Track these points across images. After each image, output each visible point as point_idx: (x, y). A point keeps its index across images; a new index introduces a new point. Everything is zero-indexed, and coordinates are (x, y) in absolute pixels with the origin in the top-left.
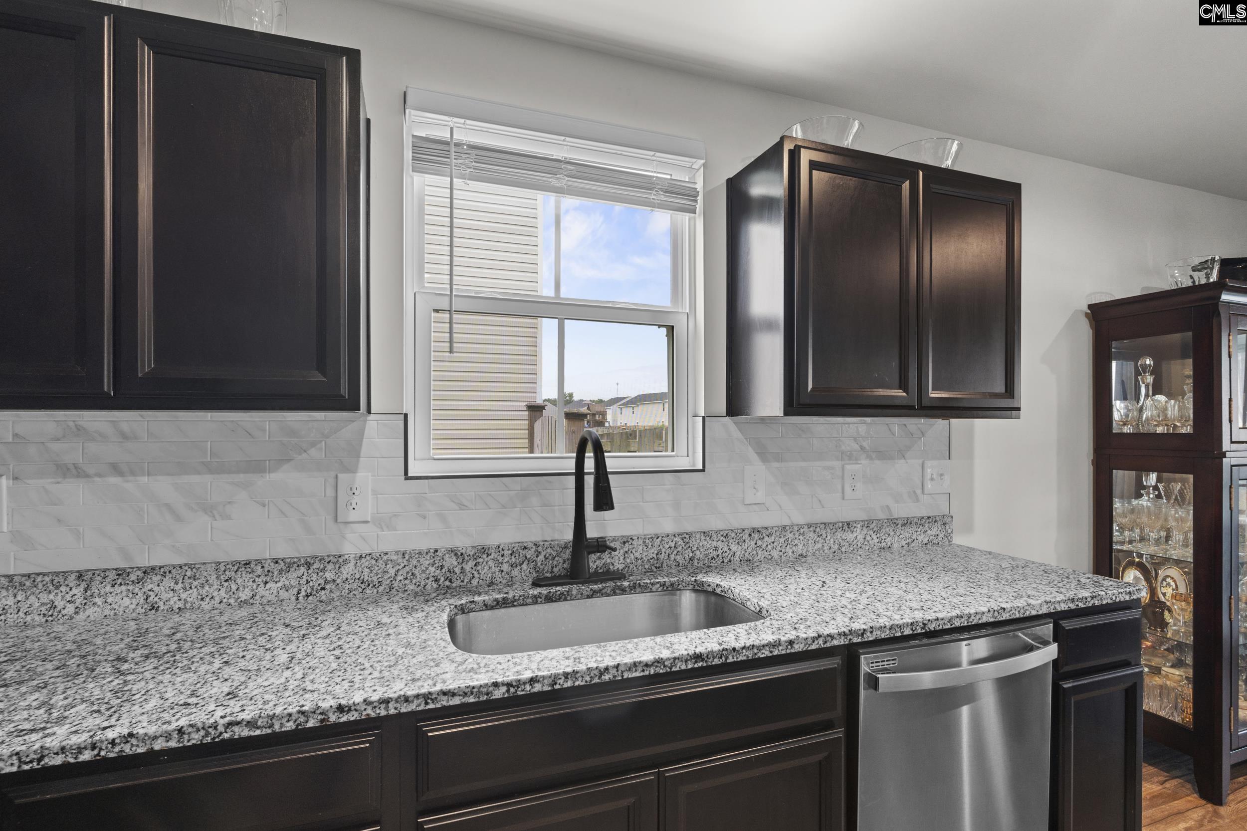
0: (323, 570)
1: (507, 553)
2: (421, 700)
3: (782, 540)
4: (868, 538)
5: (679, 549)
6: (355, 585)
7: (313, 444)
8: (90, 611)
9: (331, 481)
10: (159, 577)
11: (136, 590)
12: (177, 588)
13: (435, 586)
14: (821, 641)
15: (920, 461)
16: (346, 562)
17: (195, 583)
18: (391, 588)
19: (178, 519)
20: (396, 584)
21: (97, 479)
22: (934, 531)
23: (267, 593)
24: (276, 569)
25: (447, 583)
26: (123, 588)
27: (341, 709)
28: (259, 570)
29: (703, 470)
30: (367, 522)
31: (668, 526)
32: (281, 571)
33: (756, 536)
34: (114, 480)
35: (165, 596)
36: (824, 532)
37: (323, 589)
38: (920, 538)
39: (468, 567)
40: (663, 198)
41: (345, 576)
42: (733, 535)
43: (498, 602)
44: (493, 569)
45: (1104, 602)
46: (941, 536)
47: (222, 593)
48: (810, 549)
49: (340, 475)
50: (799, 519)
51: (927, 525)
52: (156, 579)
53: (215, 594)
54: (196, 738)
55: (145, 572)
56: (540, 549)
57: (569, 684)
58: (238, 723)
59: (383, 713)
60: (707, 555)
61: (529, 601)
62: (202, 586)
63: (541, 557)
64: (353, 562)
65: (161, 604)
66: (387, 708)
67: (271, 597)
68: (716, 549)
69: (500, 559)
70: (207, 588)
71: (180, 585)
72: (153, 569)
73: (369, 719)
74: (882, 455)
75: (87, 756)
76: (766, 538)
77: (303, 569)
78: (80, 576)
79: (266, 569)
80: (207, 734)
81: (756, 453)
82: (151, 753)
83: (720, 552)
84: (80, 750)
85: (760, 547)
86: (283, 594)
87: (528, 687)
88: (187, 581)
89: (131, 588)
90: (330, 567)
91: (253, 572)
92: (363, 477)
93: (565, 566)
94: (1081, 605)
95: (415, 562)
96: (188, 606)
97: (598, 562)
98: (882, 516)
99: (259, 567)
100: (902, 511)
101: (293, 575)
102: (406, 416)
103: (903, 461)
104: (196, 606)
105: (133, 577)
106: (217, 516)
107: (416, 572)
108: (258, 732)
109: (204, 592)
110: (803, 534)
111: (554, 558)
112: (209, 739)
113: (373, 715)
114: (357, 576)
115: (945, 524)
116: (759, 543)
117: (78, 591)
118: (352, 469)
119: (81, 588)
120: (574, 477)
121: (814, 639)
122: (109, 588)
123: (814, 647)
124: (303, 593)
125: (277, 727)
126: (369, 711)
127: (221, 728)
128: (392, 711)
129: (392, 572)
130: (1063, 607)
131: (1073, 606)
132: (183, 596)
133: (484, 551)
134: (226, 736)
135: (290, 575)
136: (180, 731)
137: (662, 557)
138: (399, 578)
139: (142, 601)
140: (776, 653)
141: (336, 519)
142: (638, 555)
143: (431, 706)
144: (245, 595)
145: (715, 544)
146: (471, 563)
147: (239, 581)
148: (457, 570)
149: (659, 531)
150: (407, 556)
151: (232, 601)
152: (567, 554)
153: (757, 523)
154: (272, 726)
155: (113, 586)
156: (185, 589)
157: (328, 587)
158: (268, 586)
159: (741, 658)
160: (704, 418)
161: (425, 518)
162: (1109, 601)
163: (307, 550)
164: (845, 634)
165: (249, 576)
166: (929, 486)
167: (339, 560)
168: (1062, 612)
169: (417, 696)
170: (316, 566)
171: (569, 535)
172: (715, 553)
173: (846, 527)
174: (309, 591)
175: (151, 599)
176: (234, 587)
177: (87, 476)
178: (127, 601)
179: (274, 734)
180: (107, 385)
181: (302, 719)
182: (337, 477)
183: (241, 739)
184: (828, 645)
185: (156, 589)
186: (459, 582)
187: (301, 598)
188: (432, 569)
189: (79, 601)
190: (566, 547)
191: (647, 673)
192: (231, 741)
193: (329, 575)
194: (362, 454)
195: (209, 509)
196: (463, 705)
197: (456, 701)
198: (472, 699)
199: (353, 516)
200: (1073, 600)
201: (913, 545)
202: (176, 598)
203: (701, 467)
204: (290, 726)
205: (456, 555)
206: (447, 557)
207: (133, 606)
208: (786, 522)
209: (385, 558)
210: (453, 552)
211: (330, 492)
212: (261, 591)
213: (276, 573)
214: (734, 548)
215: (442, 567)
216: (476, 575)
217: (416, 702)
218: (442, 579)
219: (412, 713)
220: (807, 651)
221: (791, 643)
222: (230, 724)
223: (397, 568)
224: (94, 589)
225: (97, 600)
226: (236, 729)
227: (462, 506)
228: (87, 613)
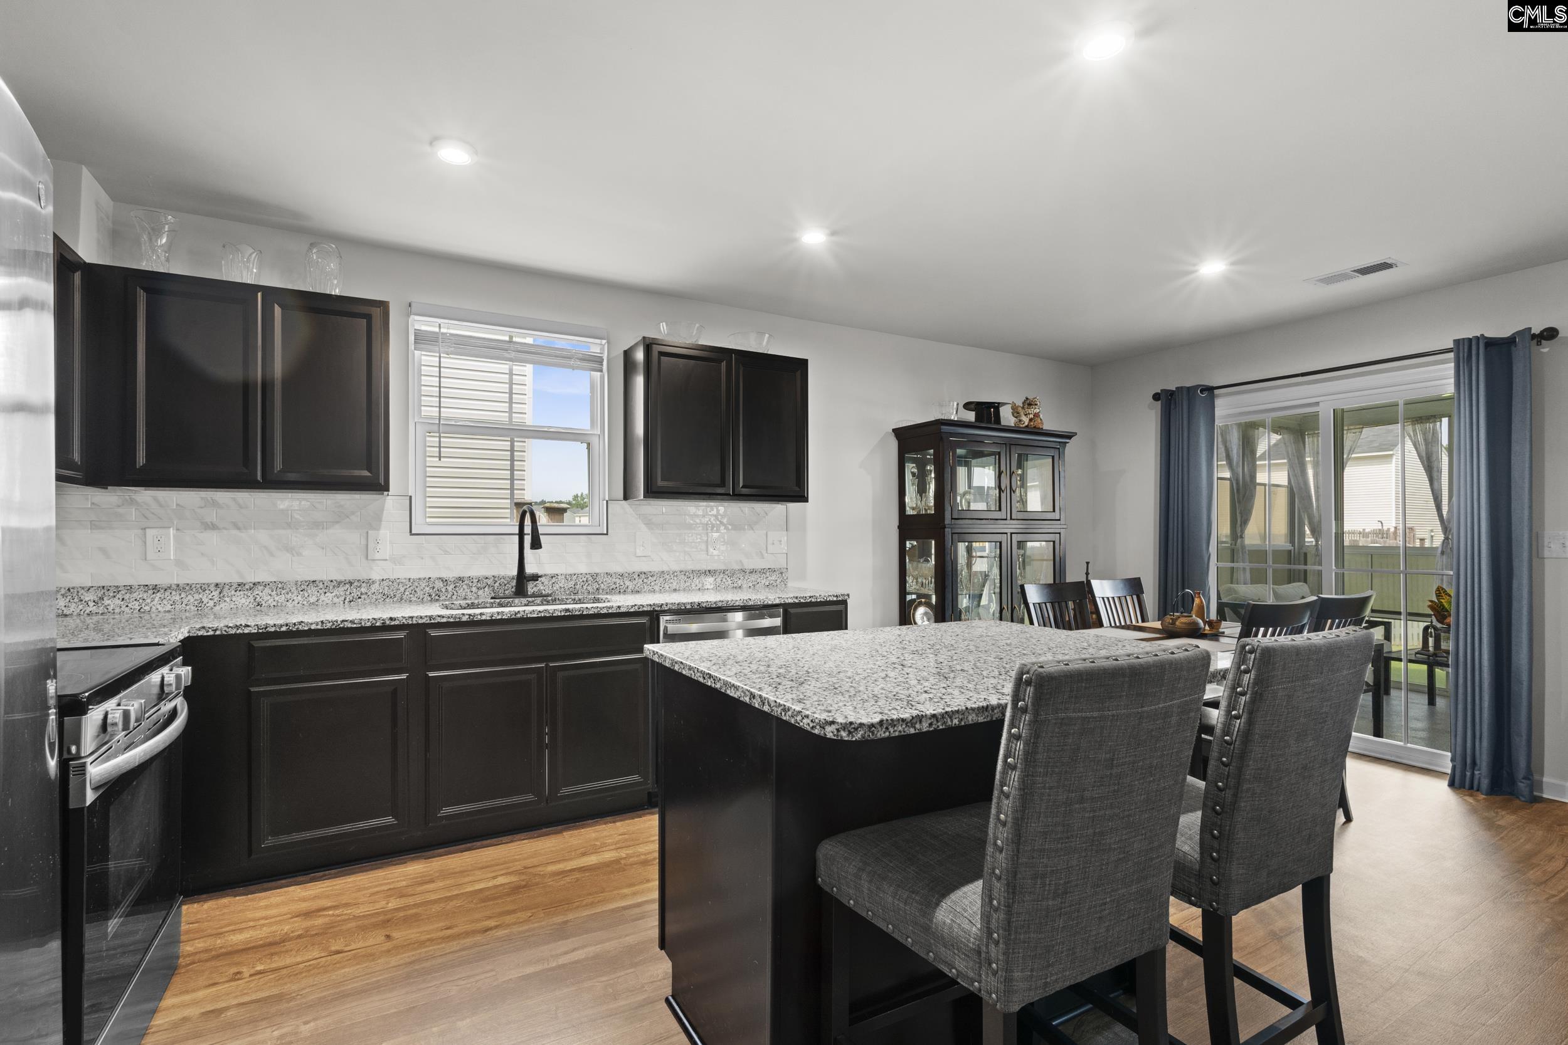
0: (360, 587)
1: (475, 581)
2: (428, 618)
3: (662, 579)
4: (724, 580)
5: (590, 582)
6: (379, 597)
7: (353, 513)
8: (222, 605)
9: (365, 535)
10: (262, 587)
11: (249, 594)
12: (272, 594)
13: (429, 599)
14: (636, 608)
15: (765, 532)
16: (374, 582)
17: (283, 591)
18: (401, 599)
19: (272, 555)
20: (404, 597)
21: (225, 531)
22: (774, 578)
23: (326, 599)
24: (331, 585)
25: (437, 597)
26: (241, 592)
27: (391, 619)
28: (321, 586)
29: (607, 534)
30: (386, 560)
31: (583, 568)
32: (334, 587)
33: (643, 576)
34: (234, 532)
35: (266, 598)
36: (692, 575)
37: (360, 598)
38: (763, 582)
39: (450, 588)
40: (579, 363)
41: (373, 591)
42: (627, 575)
43: (468, 605)
44: (466, 590)
45: (819, 600)
46: (779, 581)
47: (299, 598)
48: (682, 586)
49: (370, 532)
50: (675, 567)
51: (768, 574)
52: (261, 588)
53: (295, 598)
54: (329, 625)
55: (254, 584)
56: (496, 579)
57: (499, 617)
58: (346, 621)
59: (410, 622)
60: (609, 587)
61: (488, 605)
62: (288, 594)
63: (497, 584)
64: (378, 583)
65: (263, 603)
66: (412, 620)
67: (329, 602)
68: (615, 583)
69: (471, 584)
70: (290, 594)
71: (275, 592)
72: (259, 583)
73: (404, 625)
74: (737, 527)
75: (284, 629)
76: (650, 578)
77: (347, 586)
78: (217, 585)
79: (325, 585)
80: (333, 624)
81: (645, 524)
82: (310, 630)
83: (618, 585)
84: (281, 626)
85: (646, 583)
86: (336, 600)
87: (479, 617)
88: (279, 590)
89: (246, 593)
90: (364, 585)
91: (317, 586)
92: (385, 533)
93: (513, 590)
94: (802, 601)
95: (417, 584)
96: (279, 604)
97: (535, 589)
98: (737, 567)
99: (321, 583)
100: (749, 565)
101: (341, 589)
102: (411, 497)
103: (751, 531)
104: (284, 605)
105: (247, 587)
106: (295, 554)
107: (417, 590)
108: (355, 626)
109: (288, 597)
110: (677, 576)
111: (505, 585)
112: (334, 627)
113: (406, 623)
114: (381, 591)
115: (782, 573)
116: (645, 580)
117: (216, 593)
118: (378, 529)
119: (218, 592)
120: (517, 536)
121: (632, 606)
122: (233, 592)
123: (632, 610)
124: (348, 600)
125: (363, 624)
126: (404, 621)
127: (339, 622)
128: (415, 622)
129: (402, 589)
130: (790, 601)
131: (797, 601)
132: (276, 599)
133: (461, 579)
134: (341, 626)
135: (340, 589)
136: (322, 622)
137: (577, 587)
138: (407, 593)
139: (252, 601)
140: (610, 611)
141: (367, 558)
142: (561, 585)
143: (433, 621)
144: (313, 599)
145: (614, 580)
146: (452, 586)
147: (309, 591)
148: (443, 590)
149: (576, 572)
150: (411, 581)
151: (305, 603)
152: (514, 583)
153: (645, 568)
154: (361, 623)
155: (236, 591)
156: (277, 595)
157: (363, 597)
158: (327, 595)
159: (591, 612)
160: (607, 501)
161: (422, 558)
162: (822, 600)
163: (349, 577)
164: (650, 605)
165: (315, 588)
166: (770, 548)
167: (369, 582)
168: (789, 603)
169: (426, 616)
170: (355, 584)
171: (515, 572)
172: (614, 586)
173: (707, 573)
174: (351, 599)
175: (257, 600)
176: (306, 595)
177: (219, 529)
178: (243, 601)
179: (362, 627)
180: (259, 478)
181: (374, 622)
182: (367, 532)
183: (347, 628)
184: (641, 610)
185: (260, 594)
186: (444, 597)
187: (346, 603)
188: (427, 589)
189: (216, 599)
190: (513, 579)
191: (539, 615)
192: (343, 628)
193: (363, 590)
194: (384, 518)
195: (289, 549)
196: (448, 622)
197: (444, 620)
198: (452, 620)
199: (377, 556)
200: (797, 598)
201: (758, 586)
202: (272, 600)
203: (605, 532)
204: (369, 624)
205: (442, 581)
206: (437, 582)
207: (247, 603)
208: (665, 569)
209: (398, 581)
210: (441, 579)
211: (363, 542)
212: (322, 597)
213: (331, 587)
214: (628, 583)
215: (434, 588)
216: (455, 593)
217: (426, 619)
218: (434, 595)
219: (423, 624)
220: (628, 612)
221: (619, 607)
222: (343, 621)
223: (405, 587)
224: (225, 593)
225: (226, 599)
226: (346, 623)
227: (446, 552)
228: (221, 606)
